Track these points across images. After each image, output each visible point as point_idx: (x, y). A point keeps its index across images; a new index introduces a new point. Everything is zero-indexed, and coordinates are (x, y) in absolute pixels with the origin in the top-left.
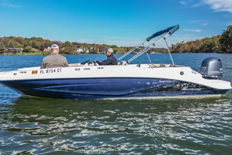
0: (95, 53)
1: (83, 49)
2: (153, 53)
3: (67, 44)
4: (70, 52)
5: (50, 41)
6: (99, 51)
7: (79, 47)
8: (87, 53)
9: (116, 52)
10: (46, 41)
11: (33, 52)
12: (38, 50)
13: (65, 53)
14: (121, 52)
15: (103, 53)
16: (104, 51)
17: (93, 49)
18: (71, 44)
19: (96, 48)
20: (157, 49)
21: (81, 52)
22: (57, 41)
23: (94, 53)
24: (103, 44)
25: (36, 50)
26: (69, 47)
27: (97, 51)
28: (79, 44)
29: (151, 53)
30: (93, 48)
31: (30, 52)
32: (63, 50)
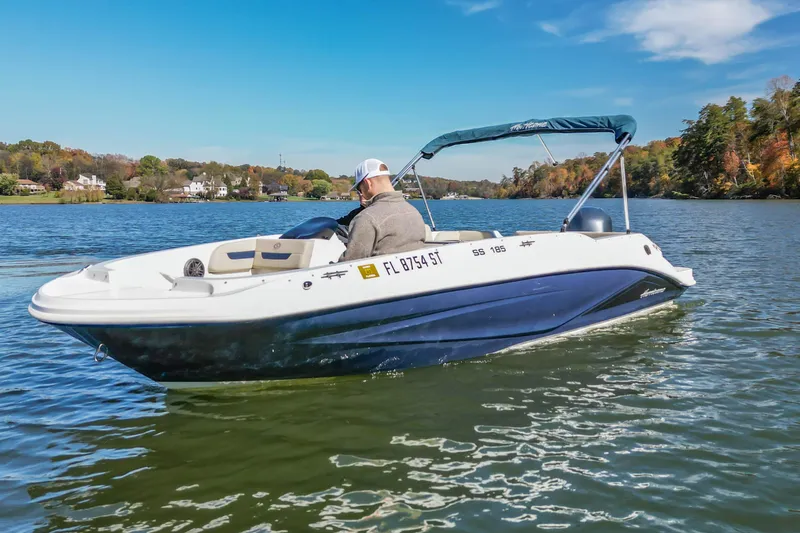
0: (251, 198)
1: (207, 185)
2: (452, 196)
3: (147, 167)
4: (159, 195)
5: (86, 156)
6: (265, 190)
7: (191, 177)
8: (218, 198)
9: (324, 193)
10: (75, 155)
11: (25, 193)
12: (42, 188)
13: (141, 197)
14: (339, 195)
15: (277, 197)
16: (279, 190)
17: (243, 184)
18: (167, 169)
19: (254, 180)
20: (467, 183)
21: (200, 196)
22: (112, 157)
23: (247, 198)
24: (280, 168)
25: (34, 187)
26: (154, 178)
27: (255, 189)
28: (193, 167)
29: (445, 198)
30: (241, 179)
31: (12, 194)
32: (136, 186)
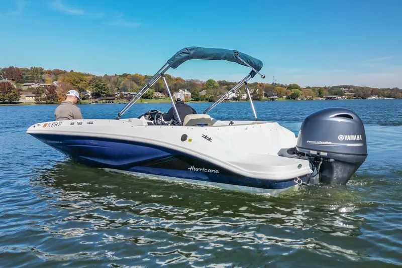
0: (258, 100)
1: (237, 93)
2: (374, 97)
3: (209, 85)
4: (215, 98)
5: (182, 80)
6: (266, 95)
7: (229, 89)
8: (243, 100)
9: (298, 96)
10: (177, 80)
11: (157, 98)
12: (164, 96)
13: (207, 100)
14: (306, 97)
15: (272, 99)
16: (273, 95)
17: (255, 92)
18: (217, 84)
19: (260, 91)
20: (383, 90)
21: (234, 99)
22: (193, 80)
23: (256, 100)
24: (273, 84)
25: (160, 95)
26: (212, 90)
27: (261, 95)
28: (230, 84)
29: (369, 98)
30: (254, 90)
31: (152, 99)
32: (204, 94)
